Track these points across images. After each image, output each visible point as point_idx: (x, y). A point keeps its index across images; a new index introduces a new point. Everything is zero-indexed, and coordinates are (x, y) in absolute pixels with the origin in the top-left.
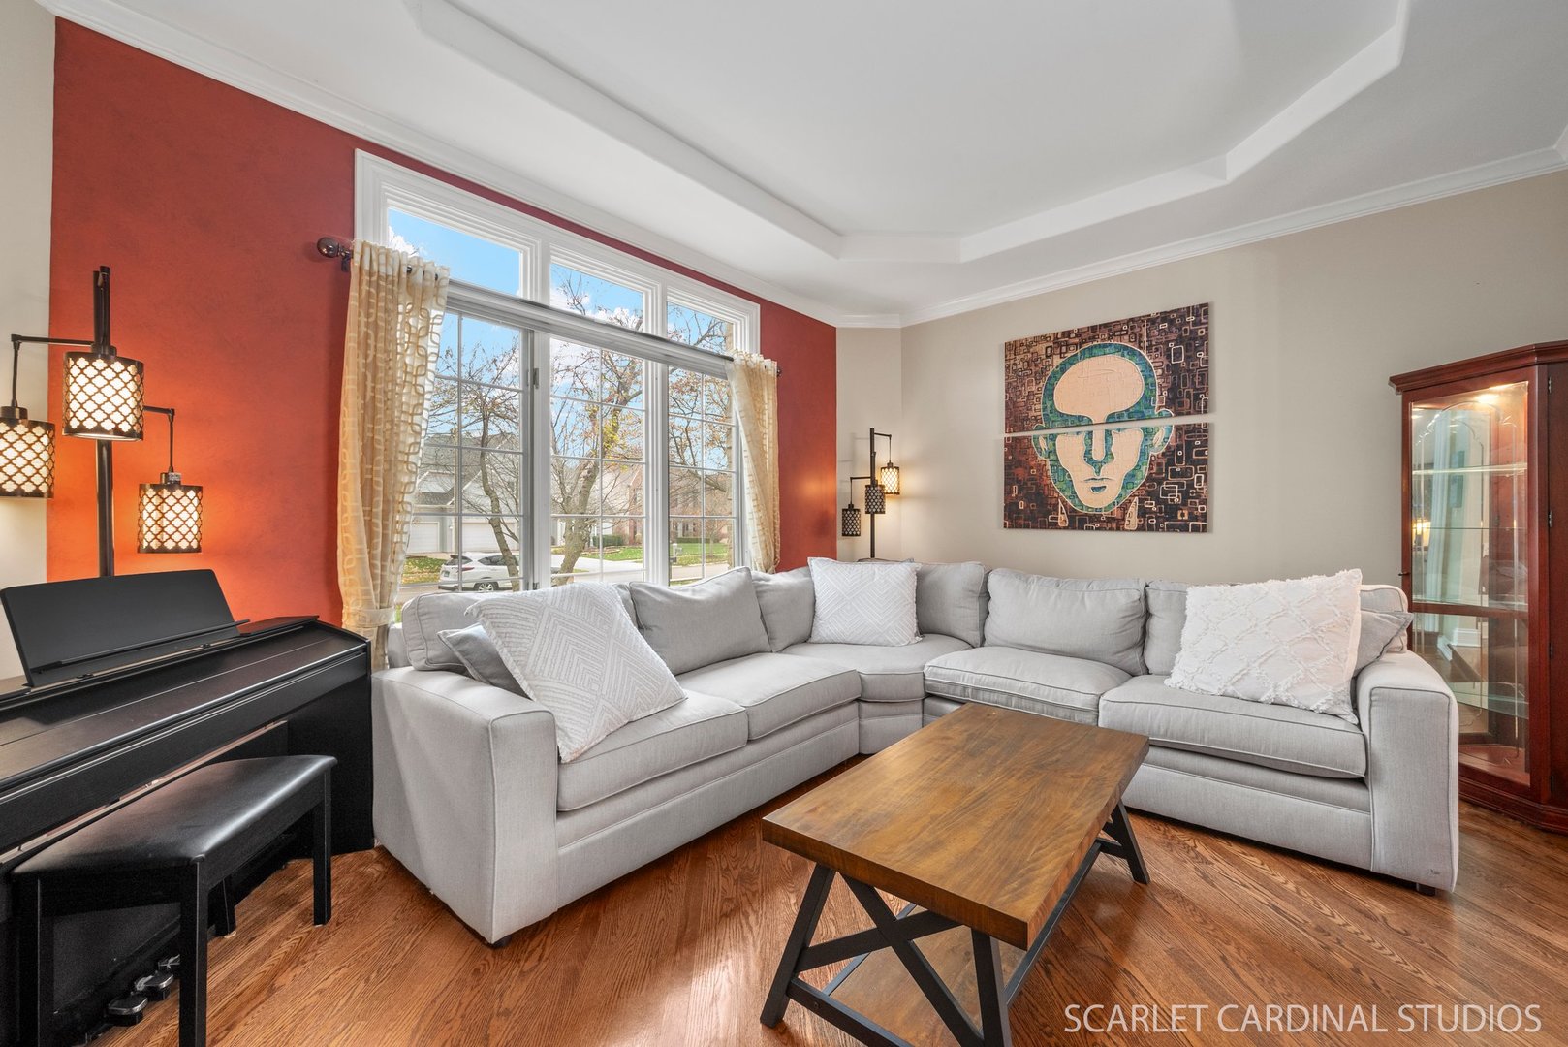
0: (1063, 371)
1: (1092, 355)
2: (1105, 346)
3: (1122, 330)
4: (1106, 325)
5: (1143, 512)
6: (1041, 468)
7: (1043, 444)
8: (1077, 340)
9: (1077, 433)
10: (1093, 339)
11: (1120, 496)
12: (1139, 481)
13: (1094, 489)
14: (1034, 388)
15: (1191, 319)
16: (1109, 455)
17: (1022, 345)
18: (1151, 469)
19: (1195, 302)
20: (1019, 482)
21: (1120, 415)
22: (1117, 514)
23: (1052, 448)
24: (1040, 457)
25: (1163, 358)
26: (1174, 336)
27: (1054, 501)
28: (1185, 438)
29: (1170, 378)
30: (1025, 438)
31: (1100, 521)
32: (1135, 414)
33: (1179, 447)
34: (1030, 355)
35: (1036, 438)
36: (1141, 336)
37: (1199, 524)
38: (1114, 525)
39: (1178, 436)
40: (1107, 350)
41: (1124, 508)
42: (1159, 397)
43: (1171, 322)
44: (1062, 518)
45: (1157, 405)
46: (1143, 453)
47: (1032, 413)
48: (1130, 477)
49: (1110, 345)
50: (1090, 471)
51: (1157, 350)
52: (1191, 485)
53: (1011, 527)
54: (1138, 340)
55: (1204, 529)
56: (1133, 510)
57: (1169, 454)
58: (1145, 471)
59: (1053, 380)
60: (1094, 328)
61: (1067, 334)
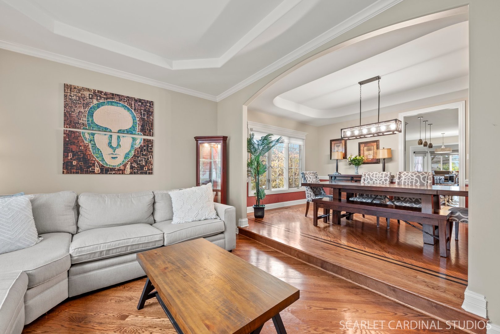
0: (98, 107)
1: (112, 105)
2: (118, 103)
3: (124, 99)
4: (118, 95)
5: (132, 168)
6: (86, 147)
7: (87, 136)
8: (105, 96)
9: (105, 135)
10: (113, 98)
11: (123, 161)
12: (131, 156)
13: (112, 158)
14: (82, 110)
15: (148, 105)
16: (119, 145)
17: (75, 88)
18: (135, 152)
19: (150, 100)
20: (72, 152)
21: (124, 131)
22: (122, 168)
23: (92, 139)
24: (85, 142)
25: (139, 115)
26: (143, 108)
27: (93, 162)
28: (146, 143)
29: (142, 122)
30: (77, 132)
31: (115, 171)
32: (129, 132)
33: (144, 146)
34: (80, 95)
35: (84, 133)
36: (132, 104)
37: (150, 172)
38: (121, 172)
39: (144, 142)
40: (118, 105)
41: (125, 166)
42: (138, 128)
43: (142, 103)
44: (97, 169)
45: (137, 130)
46: (132, 146)
47: (81, 121)
48: (128, 154)
49: (120, 103)
50: (110, 151)
51: (137, 111)
52: (148, 159)
53: (67, 173)
54: (131, 105)
55: (152, 173)
56: (128, 166)
57: (141, 148)
58: (133, 153)
59: (93, 110)
60: (113, 94)
61: (101, 92)
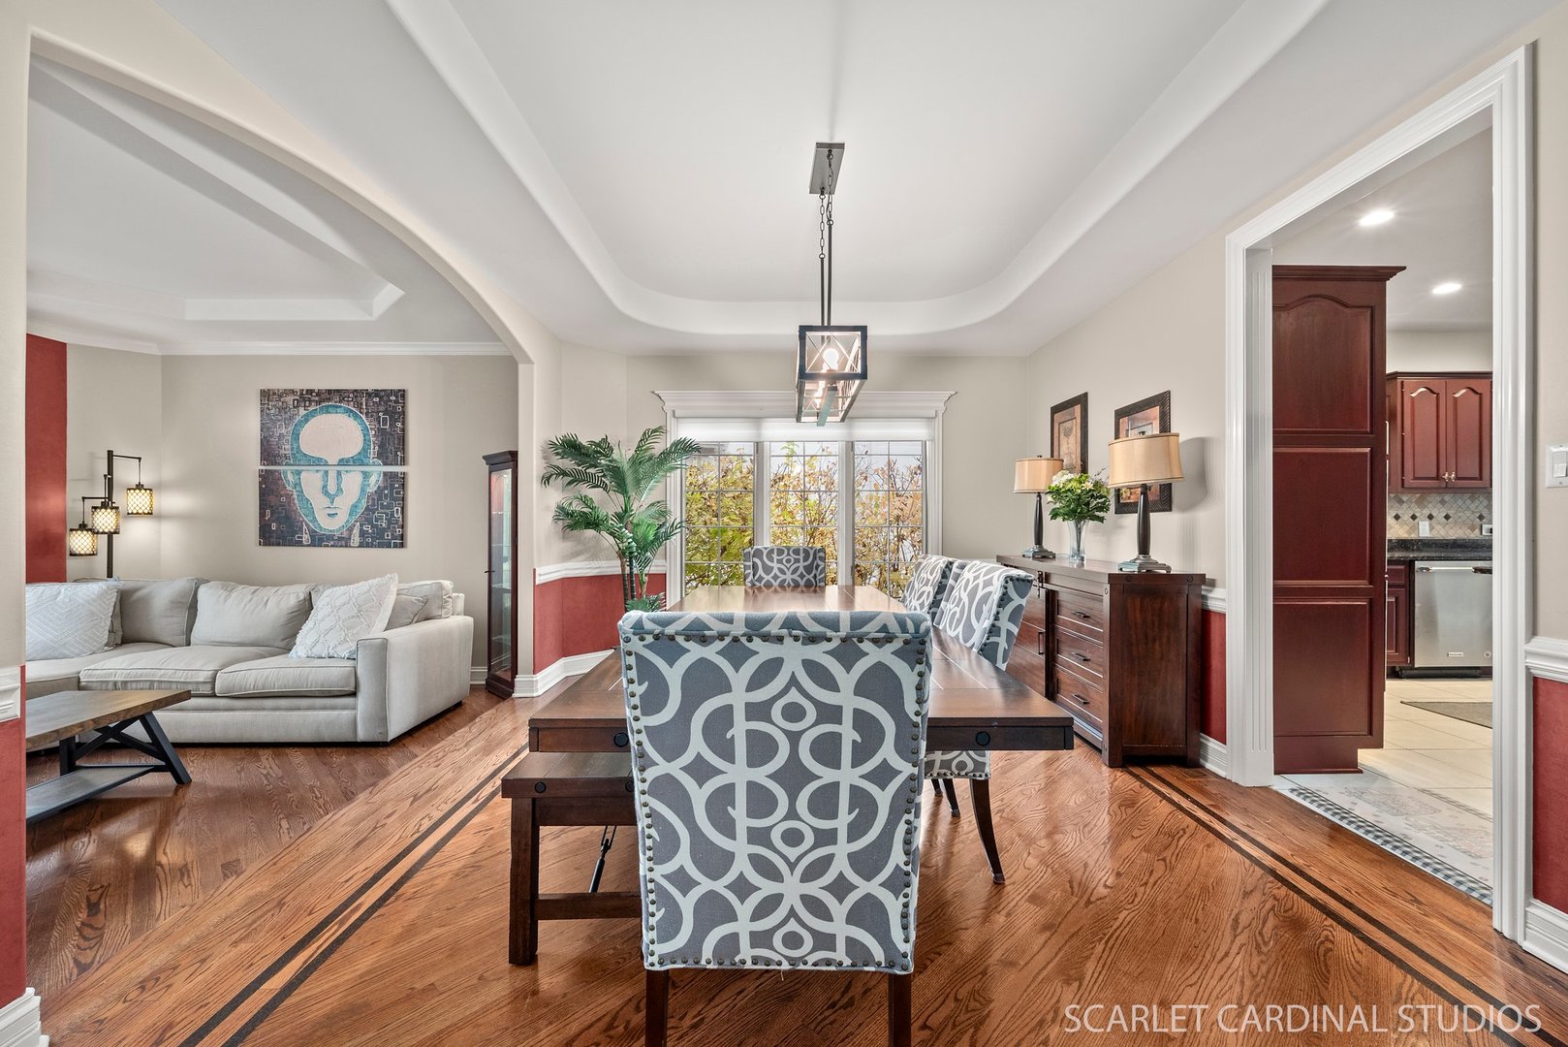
0: (307, 421)
1: (328, 412)
2: (337, 407)
3: (349, 397)
4: (338, 391)
5: (362, 534)
6: (289, 496)
7: (290, 477)
8: (317, 399)
9: (317, 471)
10: (329, 400)
11: (348, 521)
12: (360, 511)
13: (329, 515)
14: (283, 431)
15: (393, 398)
16: (340, 490)
17: (274, 394)
18: (368, 502)
19: (396, 387)
20: (271, 507)
21: (348, 460)
22: (345, 535)
23: (298, 481)
24: (288, 488)
25: (376, 423)
26: (382, 408)
27: (299, 524)
28: (389, 481)
29: (380, 438)
30: (276, 471)
31: (333, 540)
32: (358, 460)
33: (385, 488)
34: (280, 404)
35: (285, 472)
36: (361, 404)
37: (399, 542)
38: (343, 543)
39: (385, 480)
40: (339, 410)
41: (350, 530)
42: (373, 450)
43: (381, 398)
44: (306, 538)
45: (372, 456)
46: (363, 490)
47: (282, 452)
48: (355, 506)
49: (341, 407)
50: (326, 501)
51: (372, 416)
52: (392, 515)
53: (265, 544)
54: (359, 406)
55: (402, 545)
56: (356, 531)
57: (379, 491)
58: (364, 504)
59: (297, 428)
60: (330, 391)
61: (310, 392)
